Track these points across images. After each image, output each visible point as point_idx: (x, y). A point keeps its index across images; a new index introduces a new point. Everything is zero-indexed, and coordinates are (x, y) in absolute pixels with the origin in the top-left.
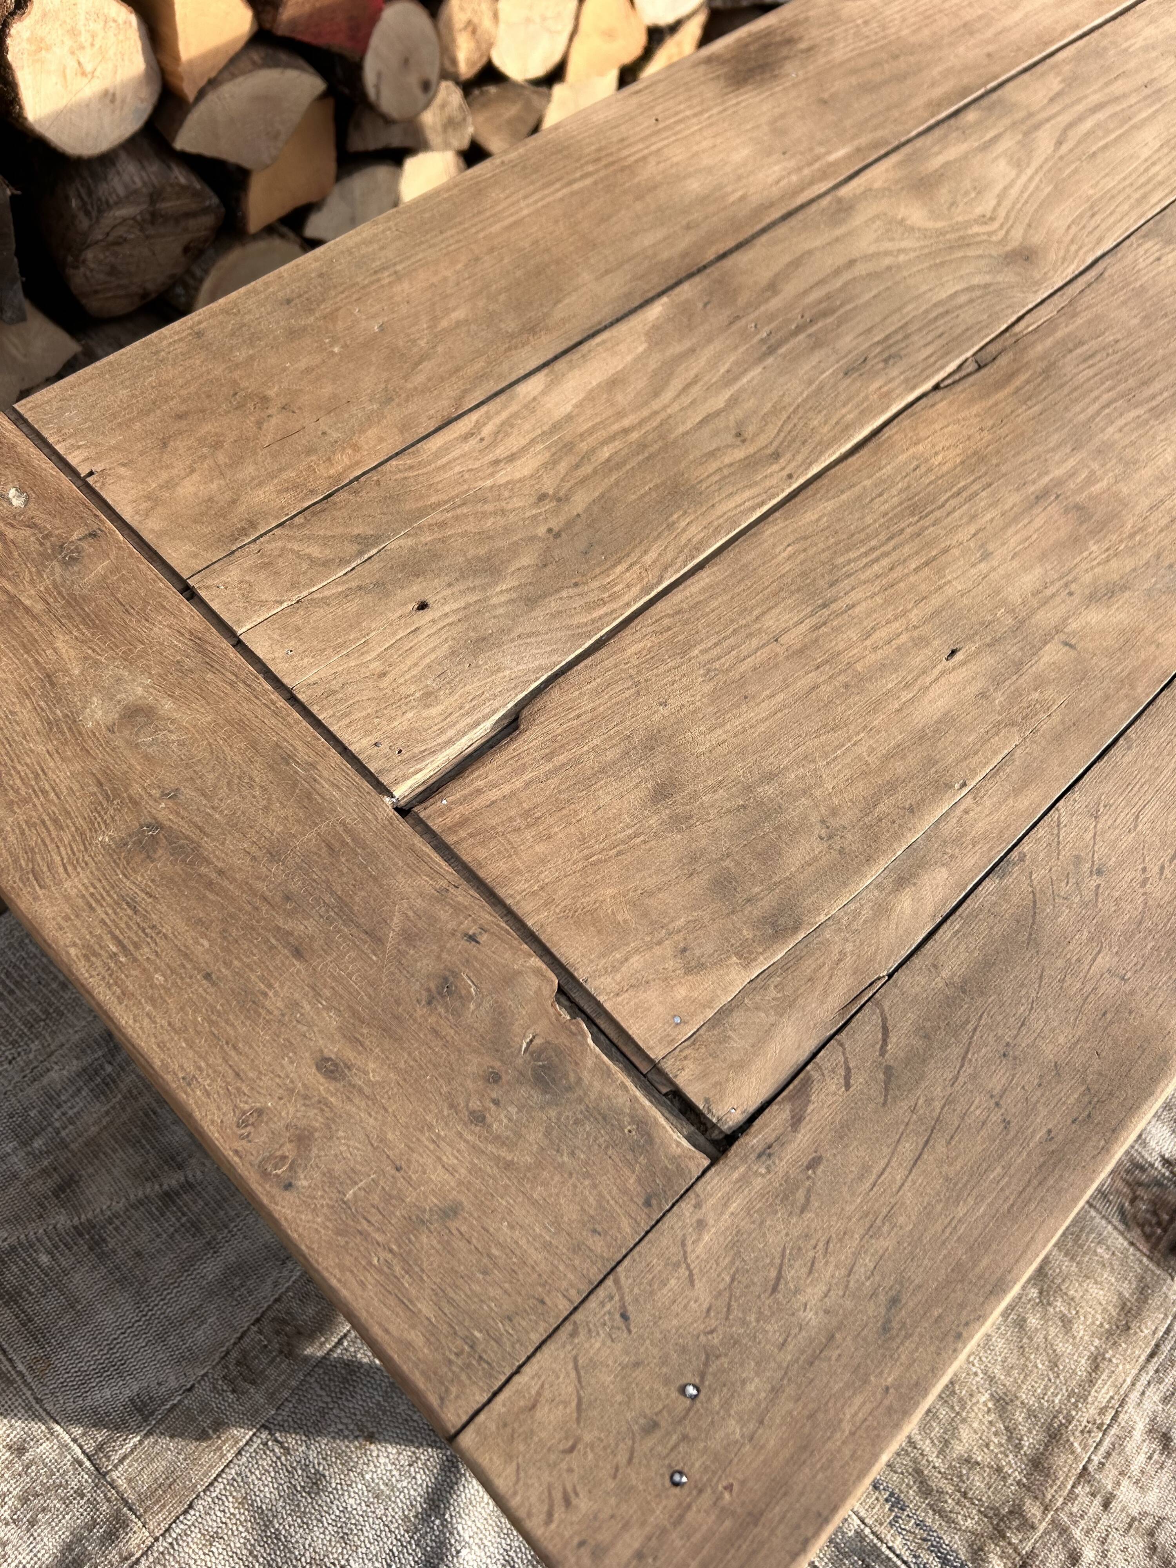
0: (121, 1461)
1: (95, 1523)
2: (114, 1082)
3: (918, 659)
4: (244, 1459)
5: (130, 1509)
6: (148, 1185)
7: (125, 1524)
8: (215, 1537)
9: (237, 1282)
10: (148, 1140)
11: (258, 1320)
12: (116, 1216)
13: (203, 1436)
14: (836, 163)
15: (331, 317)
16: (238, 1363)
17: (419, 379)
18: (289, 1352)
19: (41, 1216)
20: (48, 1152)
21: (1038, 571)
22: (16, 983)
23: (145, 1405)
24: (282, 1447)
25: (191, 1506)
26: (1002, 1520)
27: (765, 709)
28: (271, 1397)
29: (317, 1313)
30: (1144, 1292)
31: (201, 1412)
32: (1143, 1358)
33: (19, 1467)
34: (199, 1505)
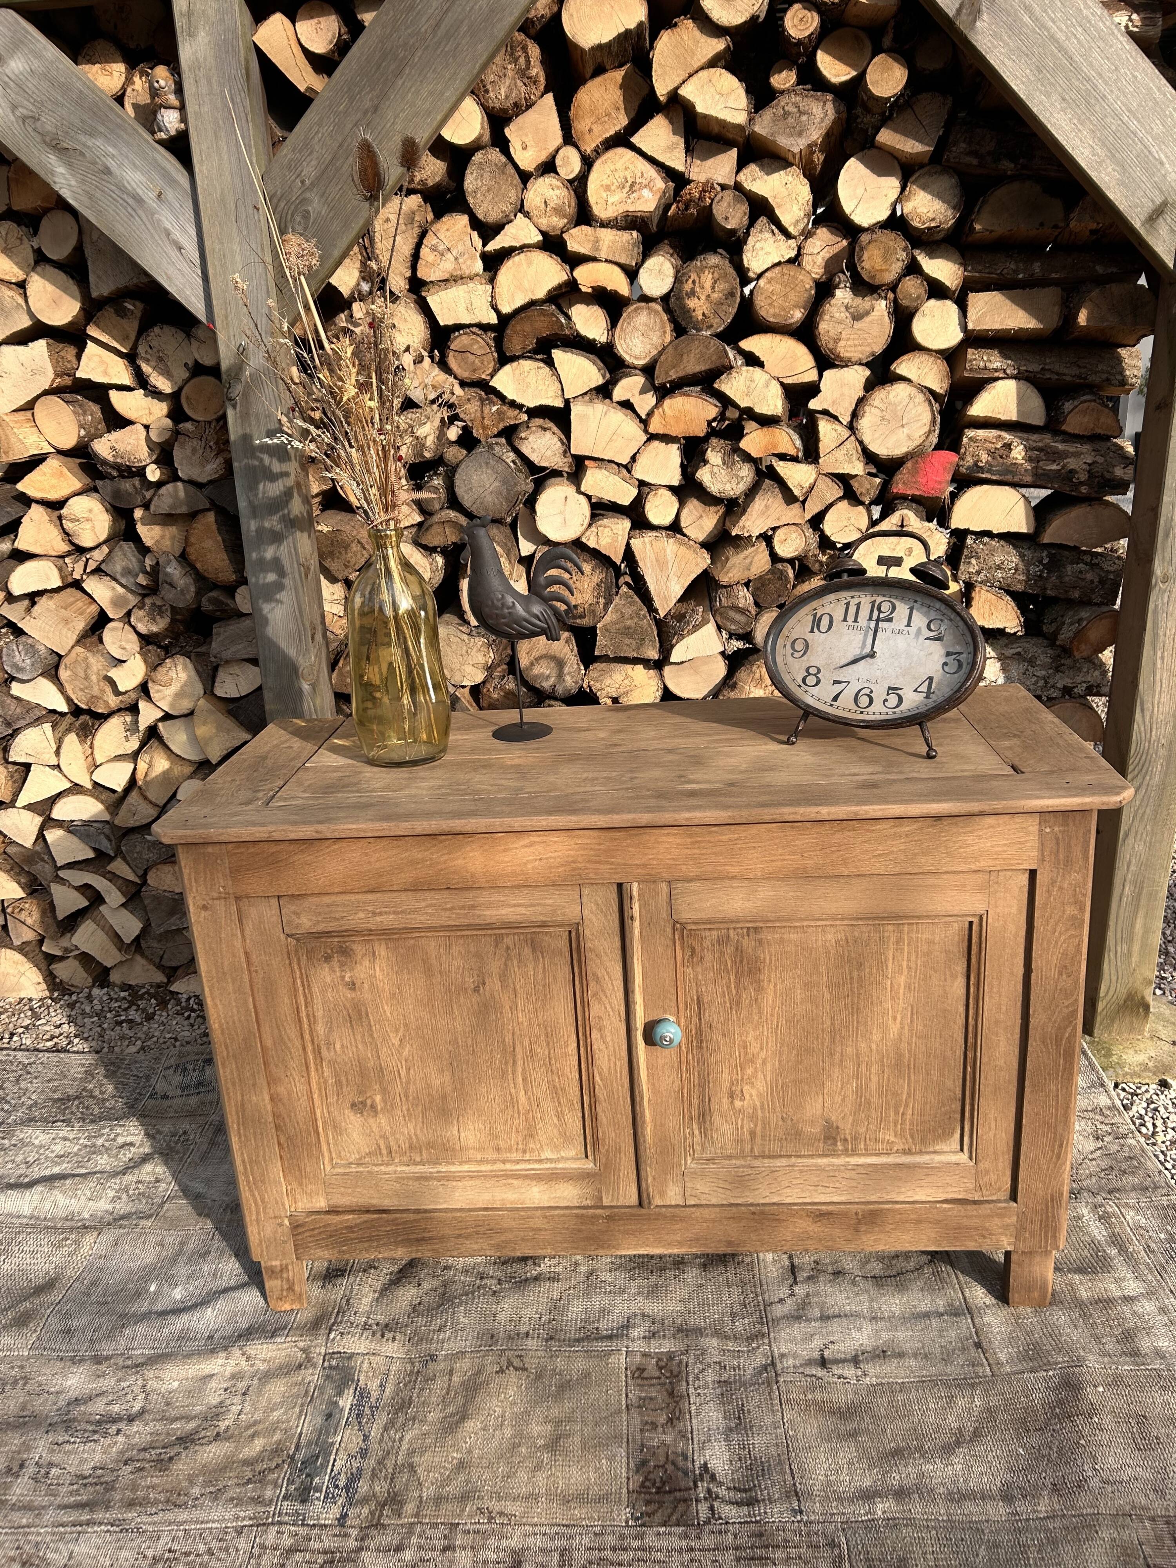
0: (173, 1204)
1: (144, 1212)
4: (200, 1231)
5: (156, 1216)
7: (149, 1218)
8: (163, 1245)
25: (169, 1229)
26: (392, 1501)
30: (602, 1499)
33: (151, 1184)
34: (171, 1231)
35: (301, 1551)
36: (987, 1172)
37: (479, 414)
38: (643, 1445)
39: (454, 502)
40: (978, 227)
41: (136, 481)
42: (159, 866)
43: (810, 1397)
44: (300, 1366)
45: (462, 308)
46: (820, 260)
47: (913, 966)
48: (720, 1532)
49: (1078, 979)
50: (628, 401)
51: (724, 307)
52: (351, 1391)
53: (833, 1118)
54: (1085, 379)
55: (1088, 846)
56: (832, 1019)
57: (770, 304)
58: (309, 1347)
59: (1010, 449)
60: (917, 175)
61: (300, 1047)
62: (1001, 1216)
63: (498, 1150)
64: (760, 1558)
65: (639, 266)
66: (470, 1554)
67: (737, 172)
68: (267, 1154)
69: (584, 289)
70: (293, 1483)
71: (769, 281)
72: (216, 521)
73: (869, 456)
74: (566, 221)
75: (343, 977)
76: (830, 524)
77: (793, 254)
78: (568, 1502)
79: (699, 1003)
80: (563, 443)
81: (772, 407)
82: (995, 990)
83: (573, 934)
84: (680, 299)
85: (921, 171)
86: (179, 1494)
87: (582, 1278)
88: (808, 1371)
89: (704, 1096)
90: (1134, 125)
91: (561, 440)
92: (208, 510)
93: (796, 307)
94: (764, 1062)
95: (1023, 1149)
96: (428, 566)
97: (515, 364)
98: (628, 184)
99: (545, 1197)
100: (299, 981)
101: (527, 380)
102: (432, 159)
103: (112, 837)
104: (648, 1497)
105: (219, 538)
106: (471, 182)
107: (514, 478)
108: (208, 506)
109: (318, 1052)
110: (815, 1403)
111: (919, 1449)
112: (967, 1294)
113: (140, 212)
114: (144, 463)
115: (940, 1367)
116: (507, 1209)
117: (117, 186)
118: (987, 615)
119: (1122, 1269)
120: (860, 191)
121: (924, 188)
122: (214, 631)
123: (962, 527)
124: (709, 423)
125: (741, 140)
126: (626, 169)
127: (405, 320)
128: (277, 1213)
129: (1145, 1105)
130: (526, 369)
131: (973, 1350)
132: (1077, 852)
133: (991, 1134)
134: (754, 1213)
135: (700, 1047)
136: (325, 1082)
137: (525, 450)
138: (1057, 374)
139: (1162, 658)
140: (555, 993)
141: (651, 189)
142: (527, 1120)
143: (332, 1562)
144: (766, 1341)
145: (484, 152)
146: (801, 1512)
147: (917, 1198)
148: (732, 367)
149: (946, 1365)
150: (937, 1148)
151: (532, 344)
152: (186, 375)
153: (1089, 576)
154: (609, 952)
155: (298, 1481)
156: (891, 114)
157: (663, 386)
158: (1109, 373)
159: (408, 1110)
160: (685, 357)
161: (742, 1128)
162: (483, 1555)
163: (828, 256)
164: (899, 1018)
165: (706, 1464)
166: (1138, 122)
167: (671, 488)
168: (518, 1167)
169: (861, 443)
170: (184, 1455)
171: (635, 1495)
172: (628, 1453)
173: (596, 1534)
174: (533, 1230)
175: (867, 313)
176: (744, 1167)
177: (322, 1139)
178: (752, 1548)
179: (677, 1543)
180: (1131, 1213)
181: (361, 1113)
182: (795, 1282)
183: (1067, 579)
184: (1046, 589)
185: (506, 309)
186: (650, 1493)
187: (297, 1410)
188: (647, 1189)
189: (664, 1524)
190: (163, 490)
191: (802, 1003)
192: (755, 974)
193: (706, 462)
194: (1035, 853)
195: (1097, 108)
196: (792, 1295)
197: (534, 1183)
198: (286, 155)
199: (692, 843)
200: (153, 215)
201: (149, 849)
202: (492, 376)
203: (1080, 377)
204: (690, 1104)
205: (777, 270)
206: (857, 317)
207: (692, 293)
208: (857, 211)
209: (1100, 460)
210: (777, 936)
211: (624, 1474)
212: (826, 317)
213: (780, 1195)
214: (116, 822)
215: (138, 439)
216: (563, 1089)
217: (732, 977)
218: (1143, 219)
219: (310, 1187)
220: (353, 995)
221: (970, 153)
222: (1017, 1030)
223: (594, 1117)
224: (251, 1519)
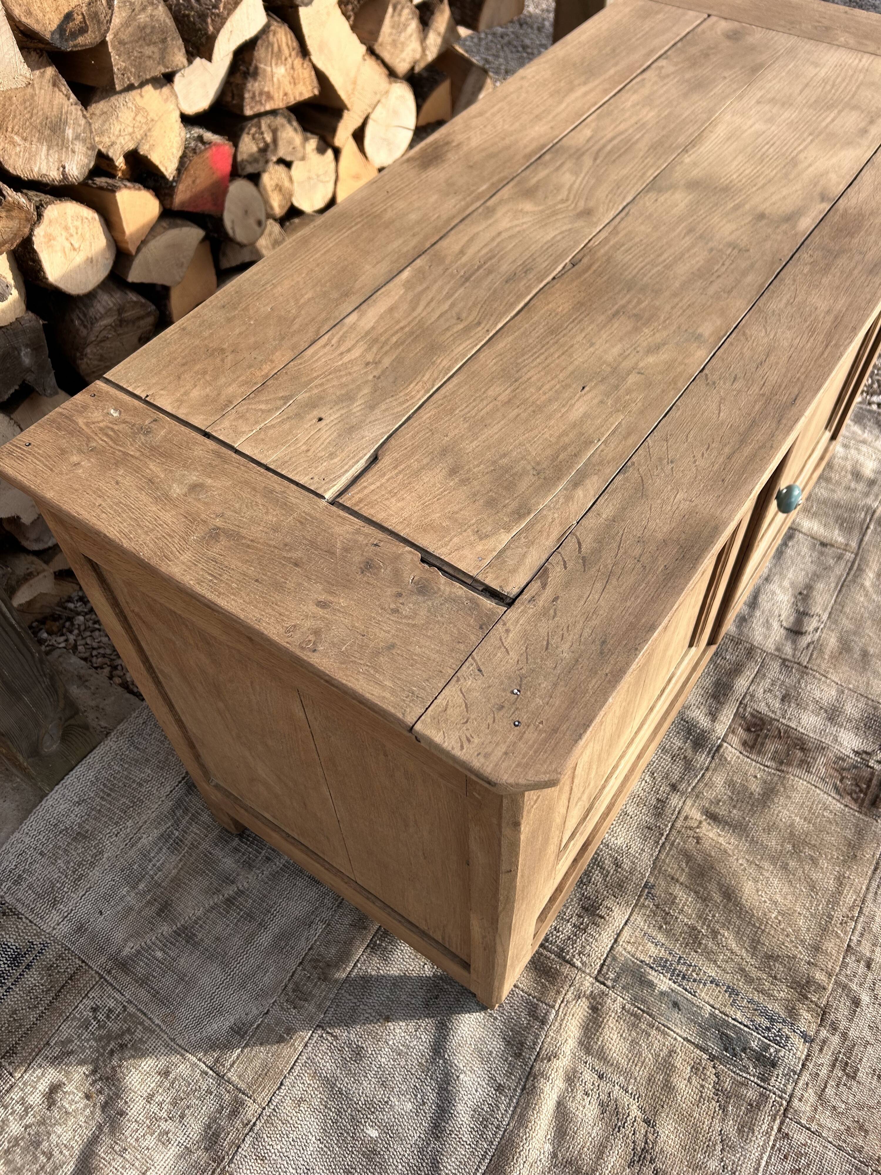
0: (232, 1066)
1: (222, 1108)
2: (181, 841)
3: (566, 394)
4: (310, 1048)
5: (244, 1094)
6: (215, 896)
7: (242, 1103)
8: (302, 1100)
9: (283, 944)
10: (209, 870)
11: (301, 963)
12: (199, 918)
13: (281, 1040)
14: (483, 192)
15: (246, 309)
16: (294, 991)
17: (295, 327)
18: (325, 978)
19: (152, 929)
20: (149, 891)
21: (619, 346)
22: (111, 789)
23: (240, 1029)
24: (332, 1036)
25: (282, 1084)
26: (803, 988)
27: (496, 429)
28: (319, 1007)
29: (337, 951)
30: (860, 832)
31: (277, 1025)
32: (870, 872)
33: (167, 1084)
34: (287, 1082)
44: (596, 1009)
52: (654, 973)
58: (578, 991)
70: (745, 1067)
88: (801, 645)
131: (827, 550)
144: (759, 651)
149: (831, 571)
155: (747, 1061)
170: (659, 1165)
171: (864, 810)
172: (826, 793)
186: (865, 799)
187: (654, 1032)
211: (843, 806)
224: (774, 1121)
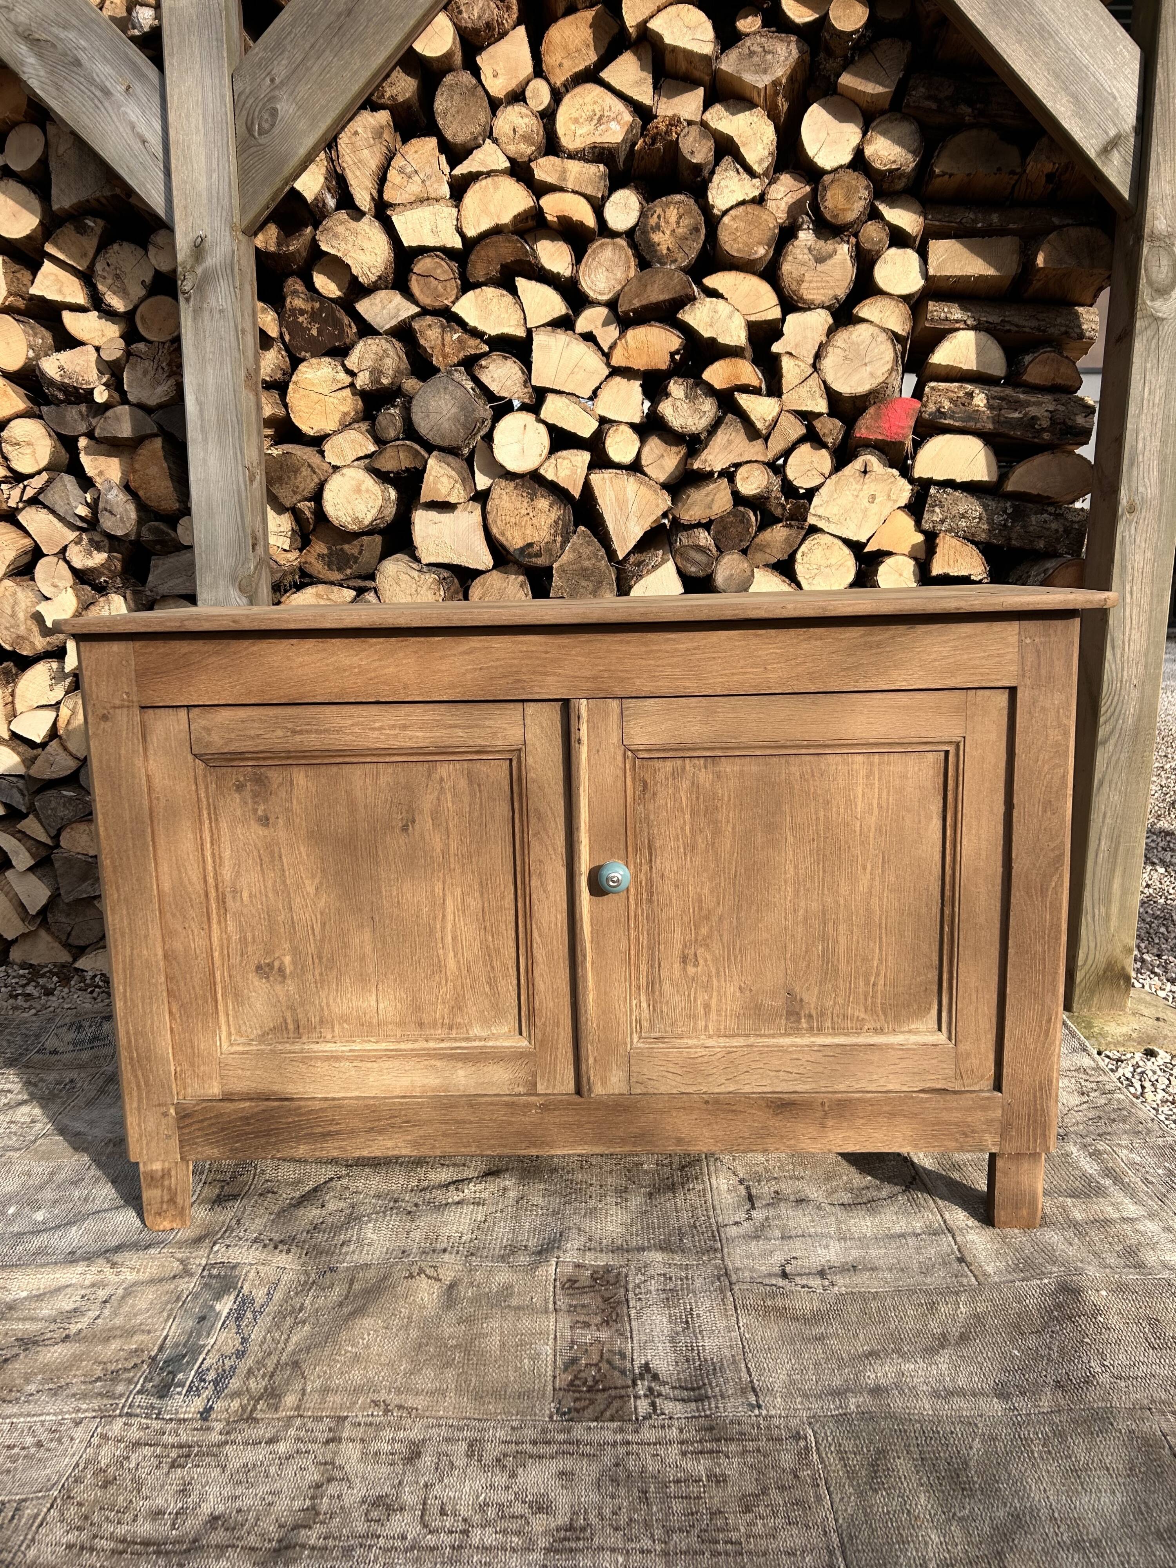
0: (48, 1140)
4: (74, 1163)
23: (75, 1135)
24: (89, 1167)
33: (25, 1125)
35: (151, 1445)
36: (968, 1055)
37: (439, 342)
38: (573, 1342)
39: (410, 432)
40: (937, 171)
41: (83, 408)
42: (74, 825)
43: (769, 1303)
44: (174, 1277)
45: (427, 229)
46: (783, 205)
47: (884, 805)
48: (663, 1427)
49: (1064, 816)
50: (591, 333)
51: (689, 242)
52: (232, 1298)
53: (797, 989)
54: (1044, 331)
55: (1071, 659)
56: (796, 867)
57: (734, 240)
58: (188, 1258)
59: (972, 397)
60: (878, 121)
61: (202, 892)
62: (984, 1108)
63: (421, 1025)
64: (711, 1452)
65: (605, 199)
66: (359, 1446)
67: (704, 112)
68: (156, 1023)
69: (549, 218)
70: (151, 1380)
71: (734, 219)
72: (163, 447)
73: (832, 395)
74: (534, 148)
75: (255, 811)
76: (793, 468)
77: (757, 193)
78: (481, 1397)
79: (650, 847)
80: (523, 373)
81: (735, 338)
82: (974, 832)
83: (514, 763)
84: (645, 233)
85: (882, 118)
86: (11, 1391)
87: (511, 1202)
88: (767, 1281)
89: (653, 960)
90: (1086, 59)
91: (521, 369)
92: (155, 435)
93: (760, 243)
94: (721, 919)
95: (1008, 1024)
96: (380, 493)
97: (478, 290)
98: (596, 118)
99: (472, 1082)
100: (205, 813)
101: (490, 307)
102: (402, 75)
103: (26, 793)
104: (577, 1395)
105: (165, 465)
106: (440, 104)
107: (471, 403)
108: (155, 430)
109: (222, 901)
110: (775, 1309)
111: (898, 1351)
112: (947, 1216)
113: (106, 104)
114: (92, 386)
115: (920, 1278)
116: (427, 1097)
117: (85, 77)
118: (951, 562)
119: (1119, 1196)
120: (823, 135)
121: (884, 134)
122: (153, 562)
123: (925, 475)
124: (672, 355)
125: (707, 78)
126: (595, 103)
127: (369, 239)
128: (162, 1100)
129: (1132, 1069)
130: (490, 296)
131: (955, 1265)
132: (1059, 667)
133: (972, 1008)
134: (707, 1102)
135: (650, 901)
136: (229, 939)
137: (485, 378)
138: (1017, 326)
139: (1131, 593)
140: (492, 833)
141: (619, 123)
142: (455, 988)
143: (189, 1456)
144: (719, 1256)
145: (455, 73)
146: (759, 1407)
147: (891, 1087)
148: (695, 299)
149: (926, 1277)
150: (913, 1026)
151: (494, 270)
152: (142, 292)
153: (1054, 526)
154: (552, 783)
155: (157, 1380)
156: (853, 56)
157: (626, 313)
158: (1067, 326)
159: (321, 974)
160: (649, 287)
161: (695, 1000)
162: (374, 1447)
163: (791, 201)
164: (869, 867)
165: (647, 1364)
166: (1091, 57)
167: (632, 426)
168: (442, 1045)
169: (824, 382)
170: (22, 1356)
171: (561, 1393)
172: (555, 1351)
173: (513, 1428)
174: (457, 1122)
175: (830, 256)
176: (696, 1047)
177: (221, 1007)
178: (701, 1441)
179: (610, 1436)
180: (1125, 1152)
181: (267, 978)
182: (753, 1207)
183: (1032, 528)
184: (1010, 539)
185: (471, 232)
186: (580, 1392)
187: (165, 1314)
188: (587, 1072)
189: (596, 1420)
190: (109, 413)
191: (763, 848)
192: (712, 814)
193: (668, 395)
194: (1014, 668)
195: (1051, 42)
196: (750, 1218)
197: (460, 1064)
198: (257, 54)
199: (647, 652)
200: (119, 107)
201: (64, 806)
202: (454, 303)
203: (1039, 329)
204: (638, 967)
205: (741, 209)
206: (820, 259)
207: (658, 227)
208: (821, 154)
209: (1061, 408)
210: (737, 768)
211: (550, 1373)
212: (790, 258)
213: (737, 1082)
214: (32, 772)
215: (88, 361)
216: (498, 951)
217: (688, 817)
218: (1098, 149)
219: (202, 1068)
220: (266, 833)
221: (929, 98)
222: (999, 880)
223: (531, 983)
224: (94, 1411)
